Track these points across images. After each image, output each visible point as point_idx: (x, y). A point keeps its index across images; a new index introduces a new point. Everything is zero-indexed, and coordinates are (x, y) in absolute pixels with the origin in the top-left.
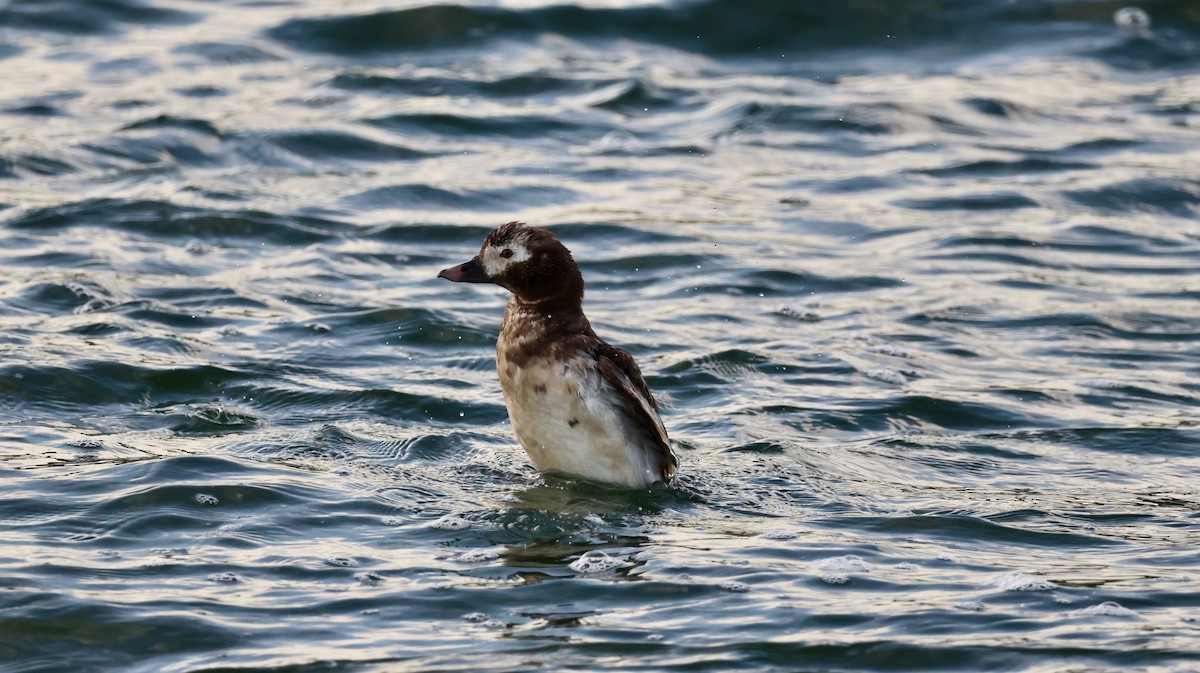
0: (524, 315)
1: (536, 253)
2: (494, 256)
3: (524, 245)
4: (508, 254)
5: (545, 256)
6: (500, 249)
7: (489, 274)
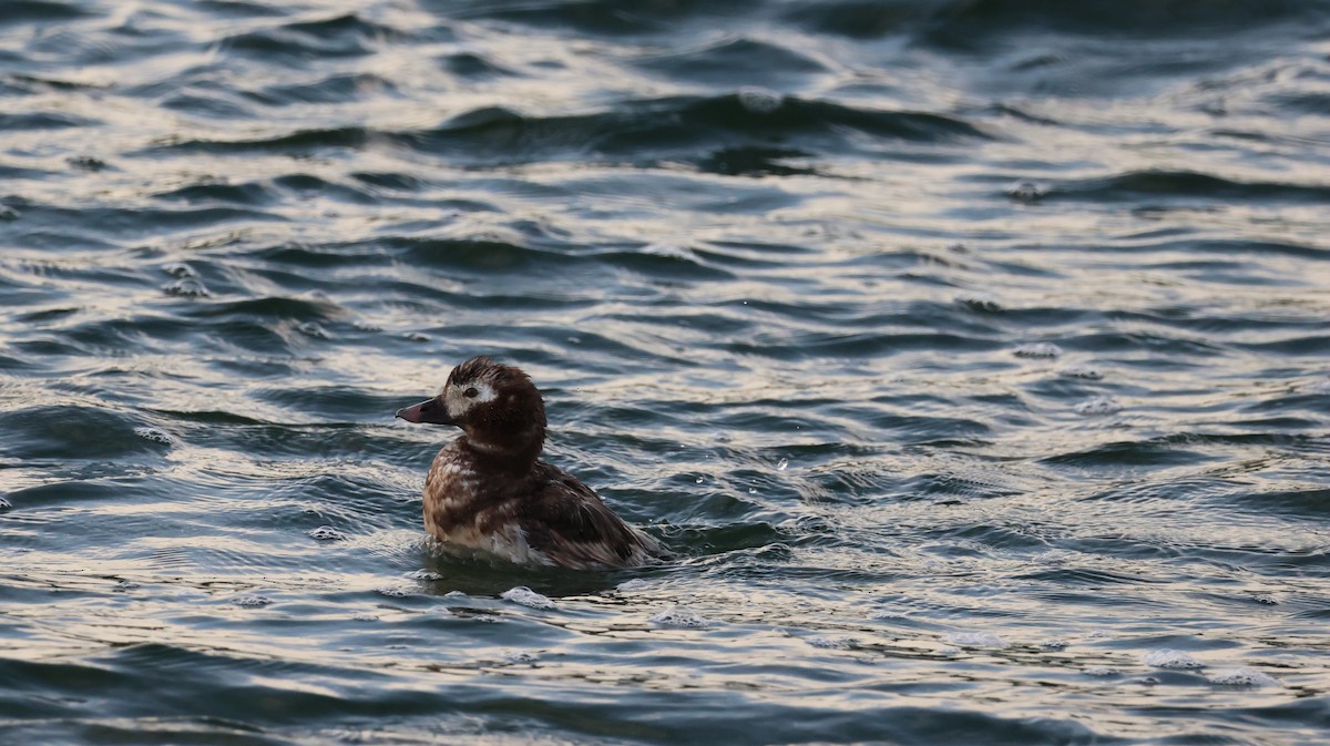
0: (456, 468)
1: (503, 393)
2: (457, 396)
3: (489, 384)
4: (472, 393)
5: (512, 398)
6: (464, 388)
7: (451, 414)
